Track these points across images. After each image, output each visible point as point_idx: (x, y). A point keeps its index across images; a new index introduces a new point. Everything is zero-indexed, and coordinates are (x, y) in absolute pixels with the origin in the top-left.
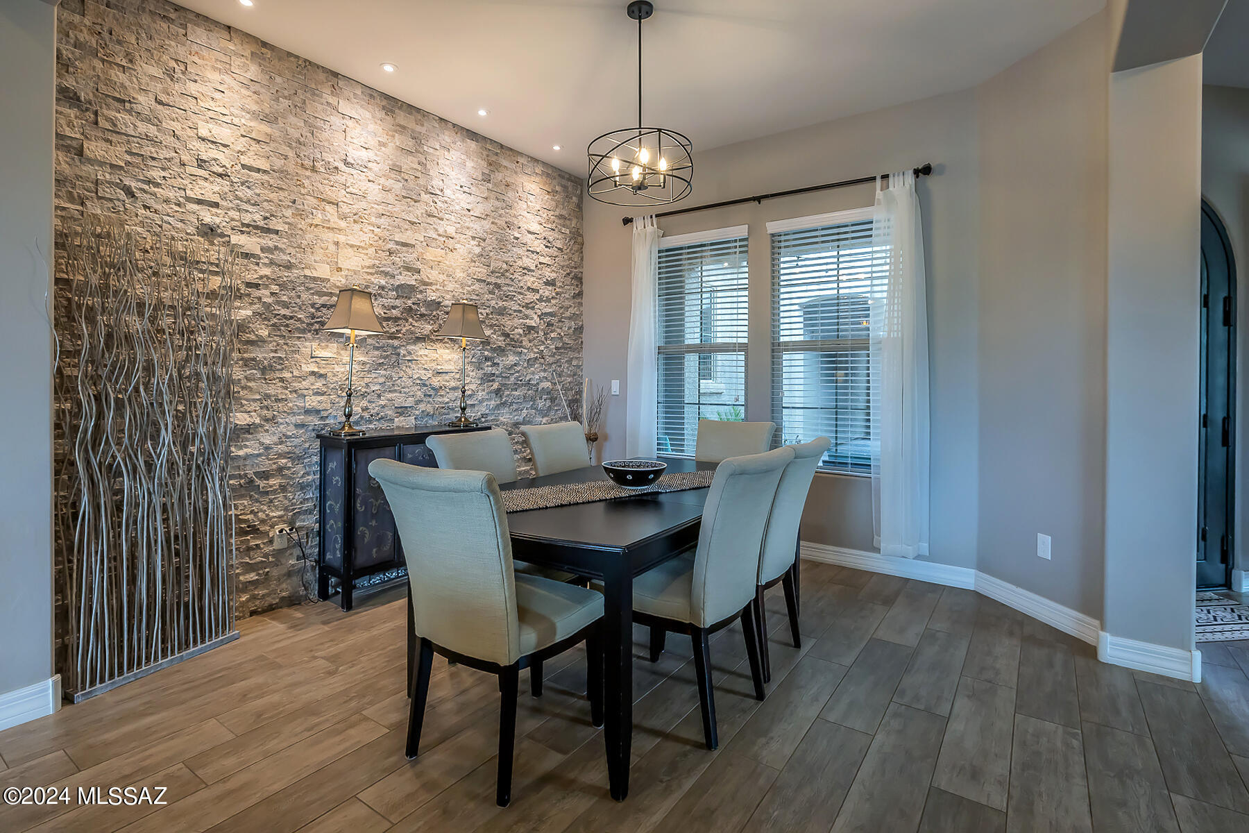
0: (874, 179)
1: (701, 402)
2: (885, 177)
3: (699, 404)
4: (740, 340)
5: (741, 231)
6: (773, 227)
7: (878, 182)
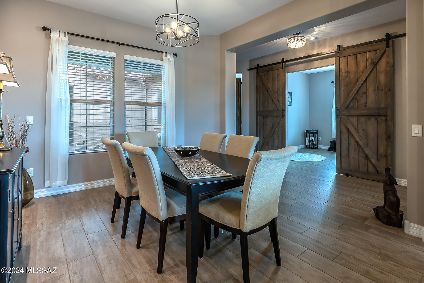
0: (163, 52)
1: (87, 126)
2: (166, 53)
3: (86, 127)
4: (108, 99)
5: (113, 55)
6: (127, 57)
7: (164, 54)
